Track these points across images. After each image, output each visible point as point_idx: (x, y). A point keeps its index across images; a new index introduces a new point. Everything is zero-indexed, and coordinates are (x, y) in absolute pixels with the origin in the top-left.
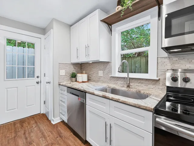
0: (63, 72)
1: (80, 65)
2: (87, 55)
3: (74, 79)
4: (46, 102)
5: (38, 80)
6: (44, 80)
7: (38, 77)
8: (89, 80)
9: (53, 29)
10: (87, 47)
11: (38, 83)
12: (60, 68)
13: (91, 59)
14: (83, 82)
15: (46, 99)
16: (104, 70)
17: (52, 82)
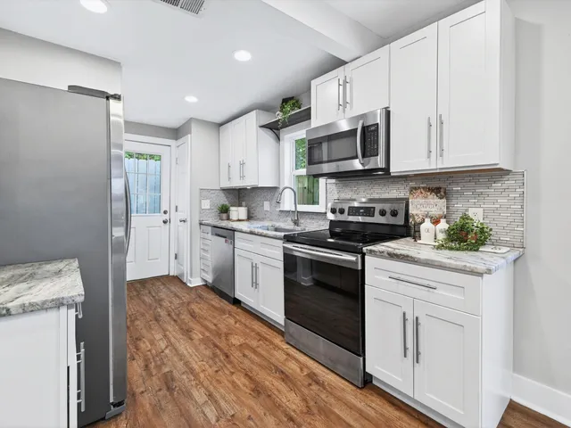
0: (206, 204)
1: (237, 192)
2: (242, 177)
3: (224, 216)
4: (179, 256)
5: (166, 217)
6: (175, 217)
7: (165, 212)
8: (250, 218)
9: (190, 133)
10: (242, 164)
11: (165, 222)
12: (202, 197)
13: (248, 182)
14: (239, 220)
15: (178, 251)
16: (270, 200)
17: (189, 220)
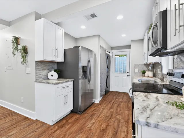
0: (137, 70)
3: (144, 74)
5: (128, 74)
7: (128, 73)
11: (128, 76)
